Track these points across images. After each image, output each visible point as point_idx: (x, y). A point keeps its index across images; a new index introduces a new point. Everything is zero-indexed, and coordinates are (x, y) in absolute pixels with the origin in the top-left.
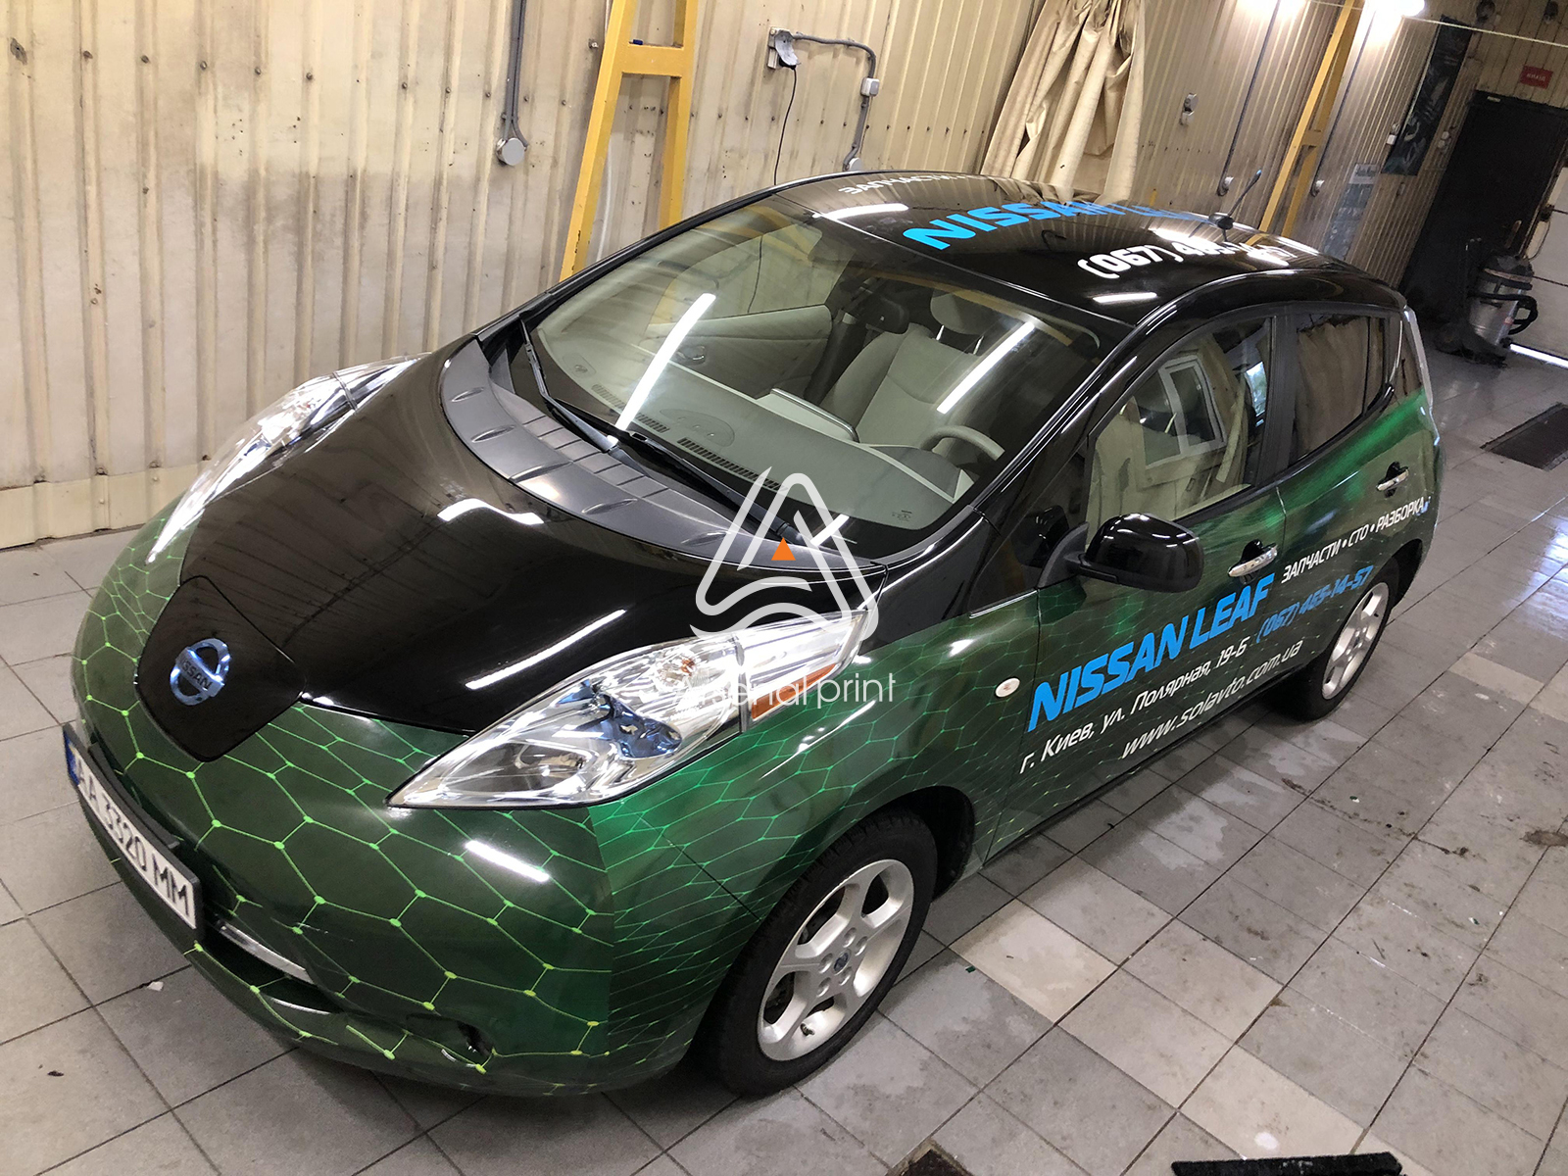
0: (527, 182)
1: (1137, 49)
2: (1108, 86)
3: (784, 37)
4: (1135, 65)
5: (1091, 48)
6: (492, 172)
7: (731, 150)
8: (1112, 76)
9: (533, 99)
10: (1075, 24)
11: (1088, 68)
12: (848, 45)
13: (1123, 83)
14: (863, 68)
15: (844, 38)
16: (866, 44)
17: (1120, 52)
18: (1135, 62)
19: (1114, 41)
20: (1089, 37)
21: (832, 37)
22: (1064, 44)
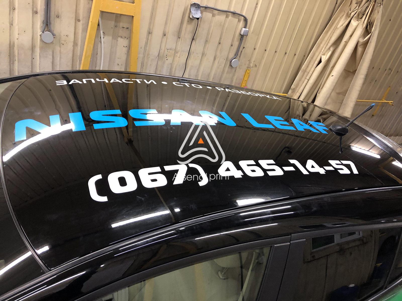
0: (60, 51)
1: (375, 30)
2: (359, 45)
3: (196, 6)
4: (372, 37)
5: (354, 28)
6: (40, 44)
7: (170, 49)
8: (362, 40)
9: (61, 17)
10: (349, 17)
11: (351, 36)
12: (234, 13)
13: (366, 44)
14: (242, 23)
15: (232, 10)
16: (244, 14)
17: (367, 31)
18: (373, 36)
19: (365, 25)
20: (354, 23)
21: (225, 9)
22: (342, 25)
